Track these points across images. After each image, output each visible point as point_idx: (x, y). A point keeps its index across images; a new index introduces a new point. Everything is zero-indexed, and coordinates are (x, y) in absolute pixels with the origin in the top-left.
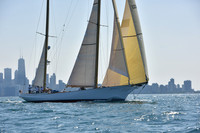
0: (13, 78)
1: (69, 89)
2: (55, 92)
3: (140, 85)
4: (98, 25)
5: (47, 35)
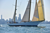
0: (18, 19)
2: (17, 23)
4: (31, 2)
5: (16, 6)
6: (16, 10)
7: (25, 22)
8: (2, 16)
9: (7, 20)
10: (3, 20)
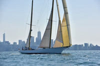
1: (40, 48)
3: (67, 47)
4: (52, 21)
5: (31, 25)
6: (31, 30)
7: (44, 48)
8: (4, 35)
9: (15, 43)
10: (7, 44)
